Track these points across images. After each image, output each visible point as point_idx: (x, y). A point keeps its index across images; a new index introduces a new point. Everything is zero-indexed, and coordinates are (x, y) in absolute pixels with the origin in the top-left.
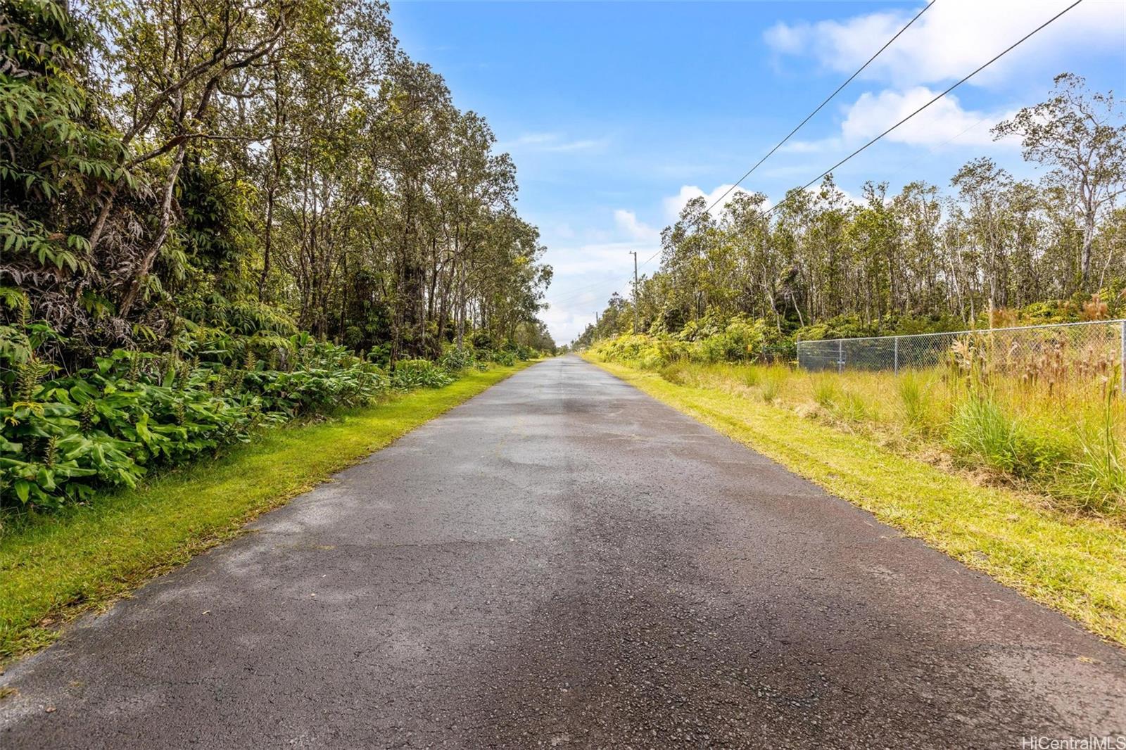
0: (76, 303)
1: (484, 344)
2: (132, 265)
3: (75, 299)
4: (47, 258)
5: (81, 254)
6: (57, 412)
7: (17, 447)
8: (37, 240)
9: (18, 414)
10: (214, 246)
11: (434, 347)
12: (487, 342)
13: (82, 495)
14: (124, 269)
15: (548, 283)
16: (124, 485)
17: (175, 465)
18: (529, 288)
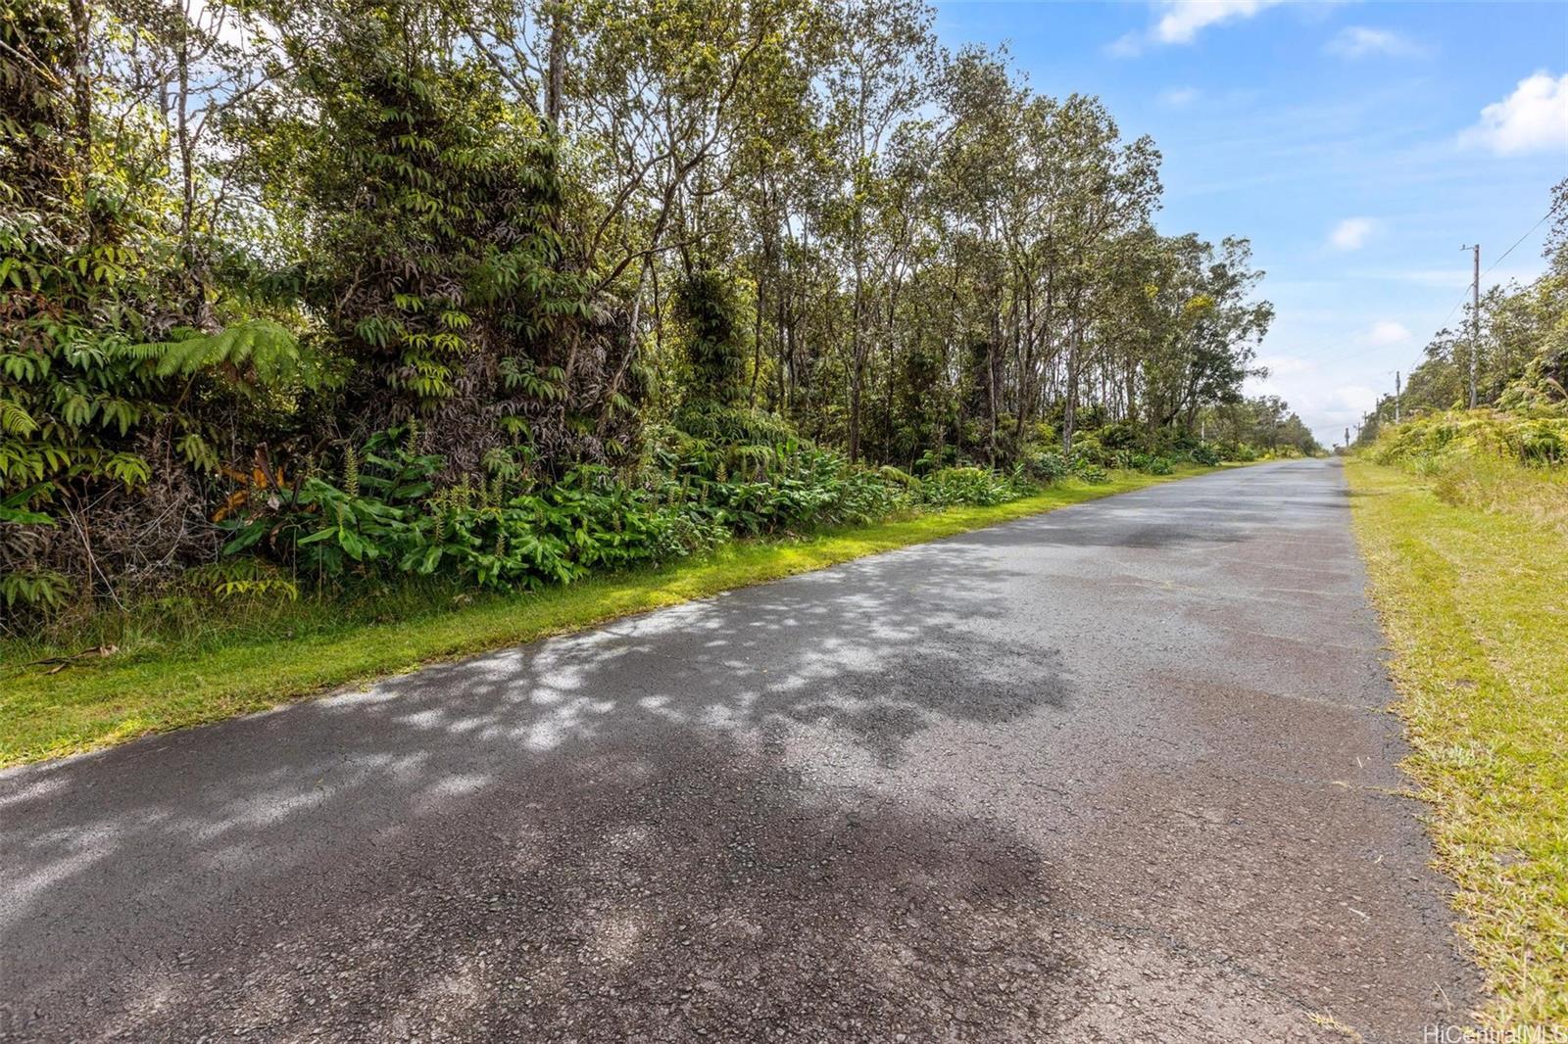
0: (561, 426)
1: (1122, 442)
2: (600, 387)
3: (560, 421)
4: (534, 390)
5: (556, 382)
6: (515, 516)
7: (478, 542)
8: (528, 376)
9: (483, 517)
10: (716, 353)
11: (1008, 448)
12: (1128, 439)
13: (533, 586)
14: (592, 392)
15: (1263, 332)
16: (560, 580)
17: (612, 570)
18: (1225, 346)
